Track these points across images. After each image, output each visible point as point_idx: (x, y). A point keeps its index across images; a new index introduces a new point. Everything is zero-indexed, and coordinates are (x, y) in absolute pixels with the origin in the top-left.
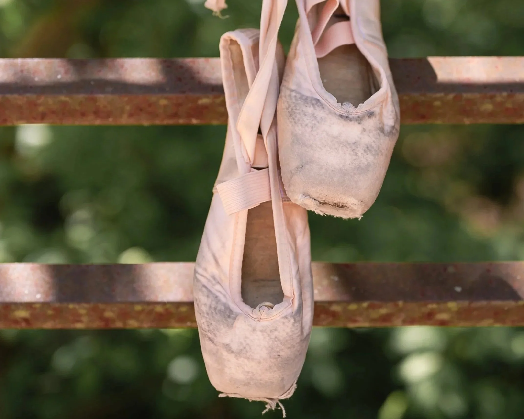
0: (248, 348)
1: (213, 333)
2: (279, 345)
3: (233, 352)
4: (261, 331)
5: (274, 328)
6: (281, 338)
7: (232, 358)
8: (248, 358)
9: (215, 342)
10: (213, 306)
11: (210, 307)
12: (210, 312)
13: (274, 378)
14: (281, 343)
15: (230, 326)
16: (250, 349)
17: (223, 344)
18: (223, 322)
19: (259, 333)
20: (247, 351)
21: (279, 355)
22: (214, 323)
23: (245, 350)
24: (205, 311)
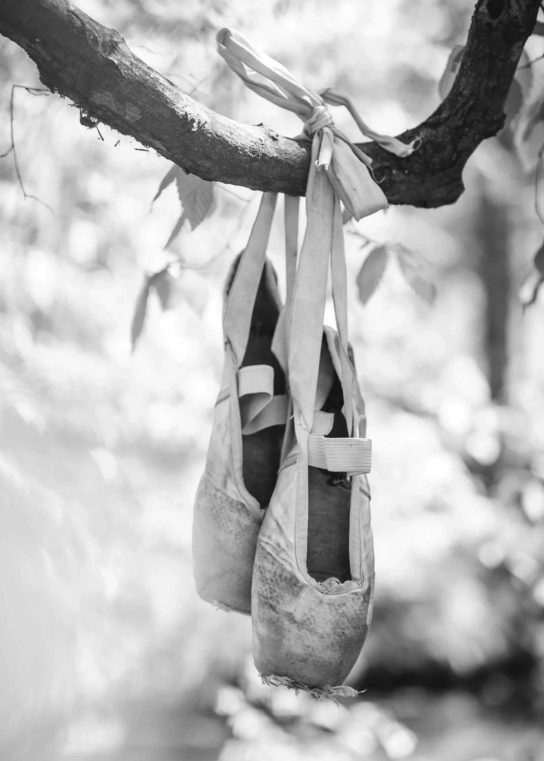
0: (312, 620)
1: (276, 600)
2: (346, 621)
3: (295, 622)
4: (329, 604)
5: (343, 603)
6: (349, 615)
7: (293, 629)
8: (311, 631)
9: (277, 610)
10: (278, 573)
11: (275, 573)
12: (274, 579)
13: (333, 658)
14: (348, 620)
15: (296, 595)
16: (315, 621)
17: (286, 612)
18: (288, 589)
19: (326, 606)
20: (311, 623)
21: (343, 633)
22: (277, 590)
23: (309, 621)
24: (268, 578)
